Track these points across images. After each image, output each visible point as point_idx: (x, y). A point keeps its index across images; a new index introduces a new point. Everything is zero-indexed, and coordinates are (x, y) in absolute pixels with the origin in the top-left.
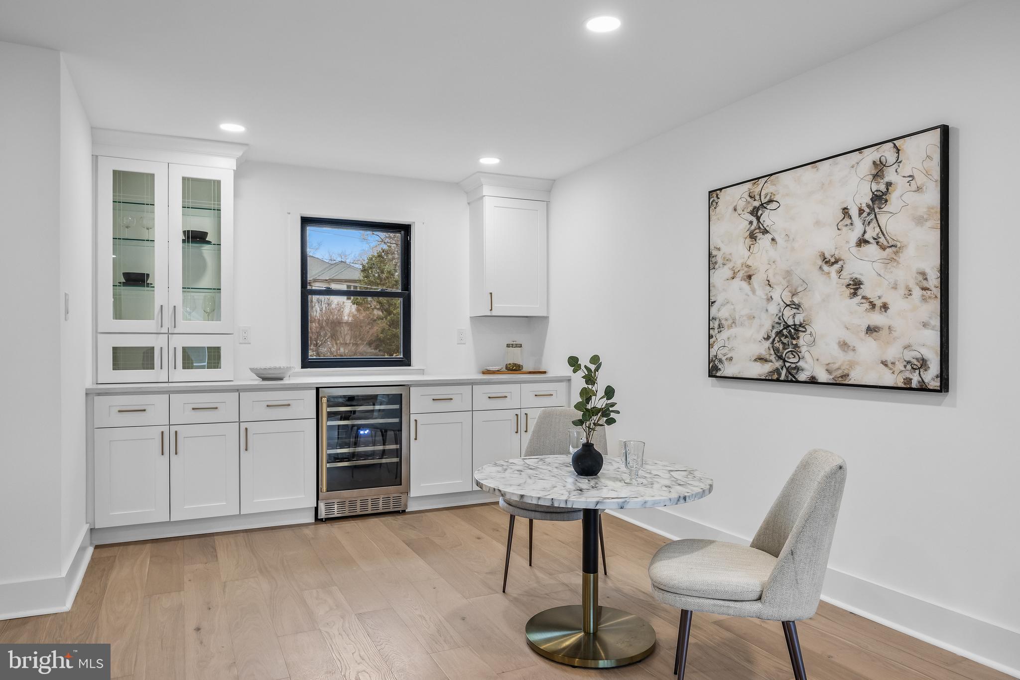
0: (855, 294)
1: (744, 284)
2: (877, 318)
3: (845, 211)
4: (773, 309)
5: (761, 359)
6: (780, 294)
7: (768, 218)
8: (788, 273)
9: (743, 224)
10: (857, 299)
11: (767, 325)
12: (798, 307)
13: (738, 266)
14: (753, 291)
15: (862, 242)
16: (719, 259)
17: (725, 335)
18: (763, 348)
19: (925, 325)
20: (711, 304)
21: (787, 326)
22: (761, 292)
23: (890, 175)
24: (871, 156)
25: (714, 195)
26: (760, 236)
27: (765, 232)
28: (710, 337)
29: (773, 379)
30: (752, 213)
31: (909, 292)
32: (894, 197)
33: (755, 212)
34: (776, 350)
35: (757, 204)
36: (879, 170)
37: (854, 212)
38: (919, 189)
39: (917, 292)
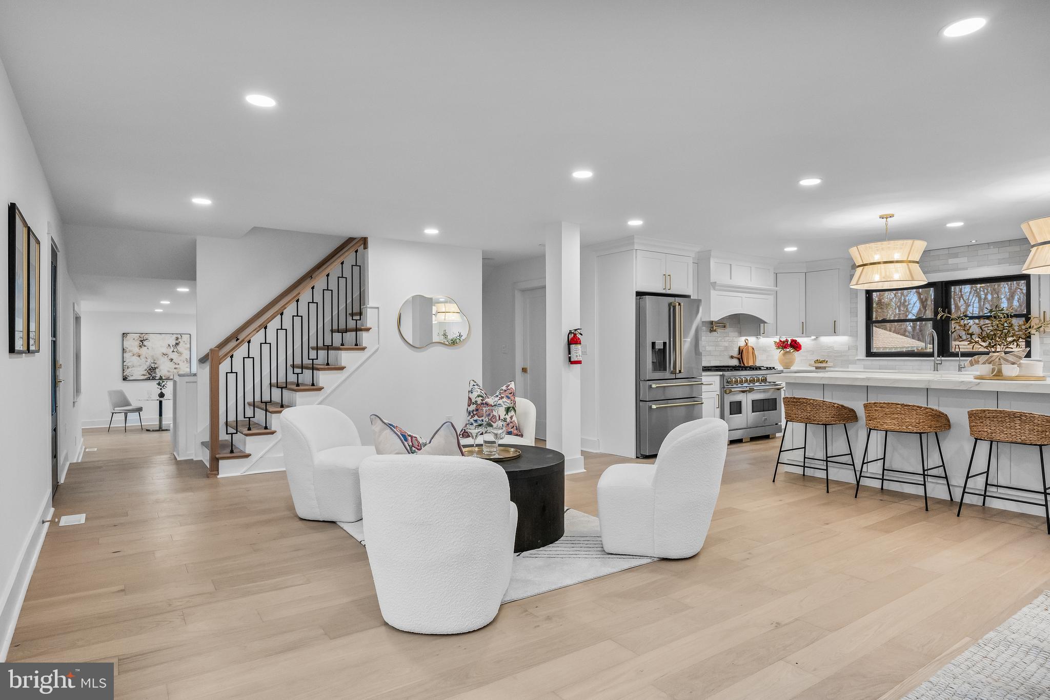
0: (171, 361)
1: (138, 358)
2: (177, 366)
3: (169, 345)
4: (148, 364)
5: (143, 375)
6: (150, 361)
7: (145, 343)
8: (152, 356)
9: (137, 343)
10: (172, 362)
11: (146, 367)
12: (156, 363)
13: (135, 352)
14: (141, 359)
15: (173, 351)
16: (127, 350)
17: (130, 370)
18: (145, 372)
19: (187, 367)
20: (123, 362)
21: (152, 367)
22: (144, 360)
23: (180, 340)
24: (175, 336)
25: (124, 335)
26: (143, 347)
27: (145, 346)
28: (123, 370)
29: (148, 379)
30: (140, 341)
31: (184, 362)
32: (180, 344)
33: (141, 341)
34: (149, 373)
35: (142, 339)
36: (177, 339)
37: (171, 346)
38: (186, 344)
39: (185, 362)
